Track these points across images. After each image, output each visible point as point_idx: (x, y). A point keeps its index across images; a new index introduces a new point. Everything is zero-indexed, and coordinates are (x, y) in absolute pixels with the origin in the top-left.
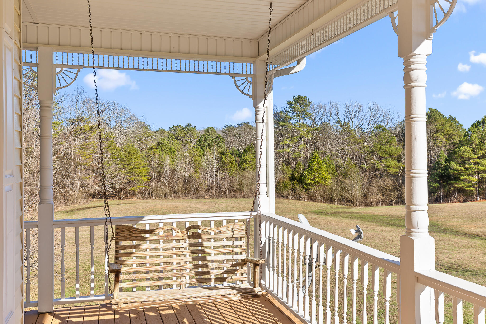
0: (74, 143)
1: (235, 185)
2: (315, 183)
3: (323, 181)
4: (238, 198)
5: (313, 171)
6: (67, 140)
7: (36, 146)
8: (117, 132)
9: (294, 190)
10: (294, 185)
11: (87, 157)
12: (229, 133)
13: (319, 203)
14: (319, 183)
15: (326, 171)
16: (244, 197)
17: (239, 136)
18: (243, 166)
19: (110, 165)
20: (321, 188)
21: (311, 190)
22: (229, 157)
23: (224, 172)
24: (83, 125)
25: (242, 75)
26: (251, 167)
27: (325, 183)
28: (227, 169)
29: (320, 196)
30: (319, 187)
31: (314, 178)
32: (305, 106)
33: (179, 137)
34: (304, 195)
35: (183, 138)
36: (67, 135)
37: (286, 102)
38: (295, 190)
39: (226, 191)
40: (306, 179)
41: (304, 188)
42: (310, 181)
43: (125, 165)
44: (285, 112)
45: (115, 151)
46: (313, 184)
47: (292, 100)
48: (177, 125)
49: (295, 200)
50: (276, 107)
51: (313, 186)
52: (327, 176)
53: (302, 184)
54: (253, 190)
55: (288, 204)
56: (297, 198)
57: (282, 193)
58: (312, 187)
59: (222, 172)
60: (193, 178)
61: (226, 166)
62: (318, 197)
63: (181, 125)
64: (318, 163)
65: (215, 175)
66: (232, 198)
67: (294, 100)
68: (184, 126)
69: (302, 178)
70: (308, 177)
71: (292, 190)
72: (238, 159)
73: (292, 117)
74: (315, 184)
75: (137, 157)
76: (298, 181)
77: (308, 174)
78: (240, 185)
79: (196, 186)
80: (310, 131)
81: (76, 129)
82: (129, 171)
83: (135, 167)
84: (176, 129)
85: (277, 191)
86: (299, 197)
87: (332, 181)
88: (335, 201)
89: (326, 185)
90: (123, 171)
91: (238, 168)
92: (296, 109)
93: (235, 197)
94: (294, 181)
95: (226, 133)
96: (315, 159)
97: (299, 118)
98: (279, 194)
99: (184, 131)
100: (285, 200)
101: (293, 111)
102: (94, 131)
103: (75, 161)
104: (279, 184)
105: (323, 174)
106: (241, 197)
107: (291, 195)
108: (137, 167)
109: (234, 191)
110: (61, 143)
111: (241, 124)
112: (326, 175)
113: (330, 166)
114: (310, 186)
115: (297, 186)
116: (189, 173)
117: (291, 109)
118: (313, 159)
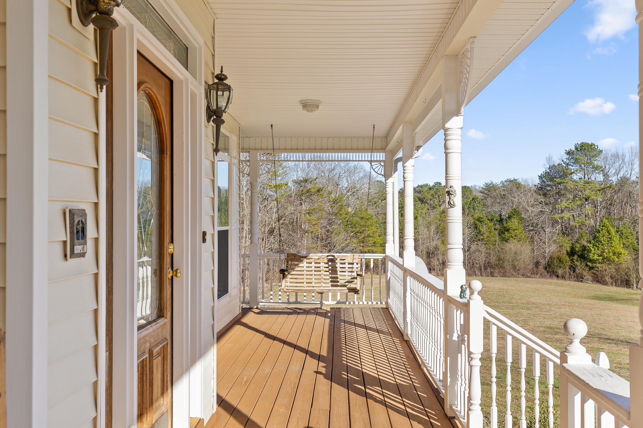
0: (299, 208)
1: (493, 259)
2: (603, 259)
3: (615, 257)
4: (496, 276)
5: (600, 244)
6: (291, 203)
7: (260, 210)
8: (350, 193)
9: (573, 268)
10: (574, 262)
11: (314, 223)
12: (489, 193)
13: (609, 287)
14: (609, 260)
15: (620, 243)
16: (504, 275)
17: (503, 197)
18: (505, 235)
19: (339, 233)
20: (612, 266)
21: (597, 269)
22: (486, 224)
23: (478, 243)
24: (309, 186)
25: (377, 161)
26: (515, 237)
27: (618, 260)
28: (483, 239)
29: (611, 277)
30: (609, 264)
31: (602, 252)
32: (593, 156)
33: (425, 199)
34: (587, 275)
35: (431, 200)
36: (293, 198)
37: (565, 152)
38: (575, 269)
39: (480, 267)
40: (590, 254)
41: (587, 265)
42: (596, 257)
43: (357, 233)
44: (564, 165)
45: (346, 216)
46: (600, 261)
47: (573, 149)
48: (422, 184)
49: (575, 281)
50: (551, 159)
51: (600, 263)
52: (622, 250)
53: (585, 260)
54: (518, 268)
55: (563, 286)
56: (577, 279)
57: (556, 272)
58: (599, 265)
59: (476, 243)
60: (439, 250)
61: (482, 235)
62: (608, 279)
63: (428, 184)
64: (608, 232)
65: (468, 247)
66: (488, 276)
67: (576, 149)
68: (432, 184)
69: (585, 252)
70: (593, 252)
71: (570, 268)
72: (498, 226)
73: (573, 171)
74: (604, 261)
75: (371, 224)
76: (579, 256)
77: (593, 248)
78: (499, 260)
79: (442, 260)
80: (599, 190)
81: (302, 191)
82: (362, 240)
83: (369, 236)
84: (421, 189)
85: (549, 269)
86: (580, 278)
87: (629, 258)
88: (633, 285)
89: (620, 263)
90: (355, 241)
91: (497, 238)
92: (579, 160)
93: (492, 275)
94: (574, 256)
95: (486, 194)
96: (604, 227)
97: (584, 172)
98: (552, 272)
99: (432, 192)
100: (561, 281)
101: (574, 163)
102: (321, 193)
103: (301, 227)
104: (552, 260)
105: (615, 248)
106: (501, 274)
107: (569, 275)
108: (371, 235)
109: (491, 267)
110: (286, 207)
111: (506, 181)
112: (620, 248)
113: (628, 237)
114: (596, 263)
115: (578, 264)
116: (434, 244)
117: (572, 161)
118: (602, 228)
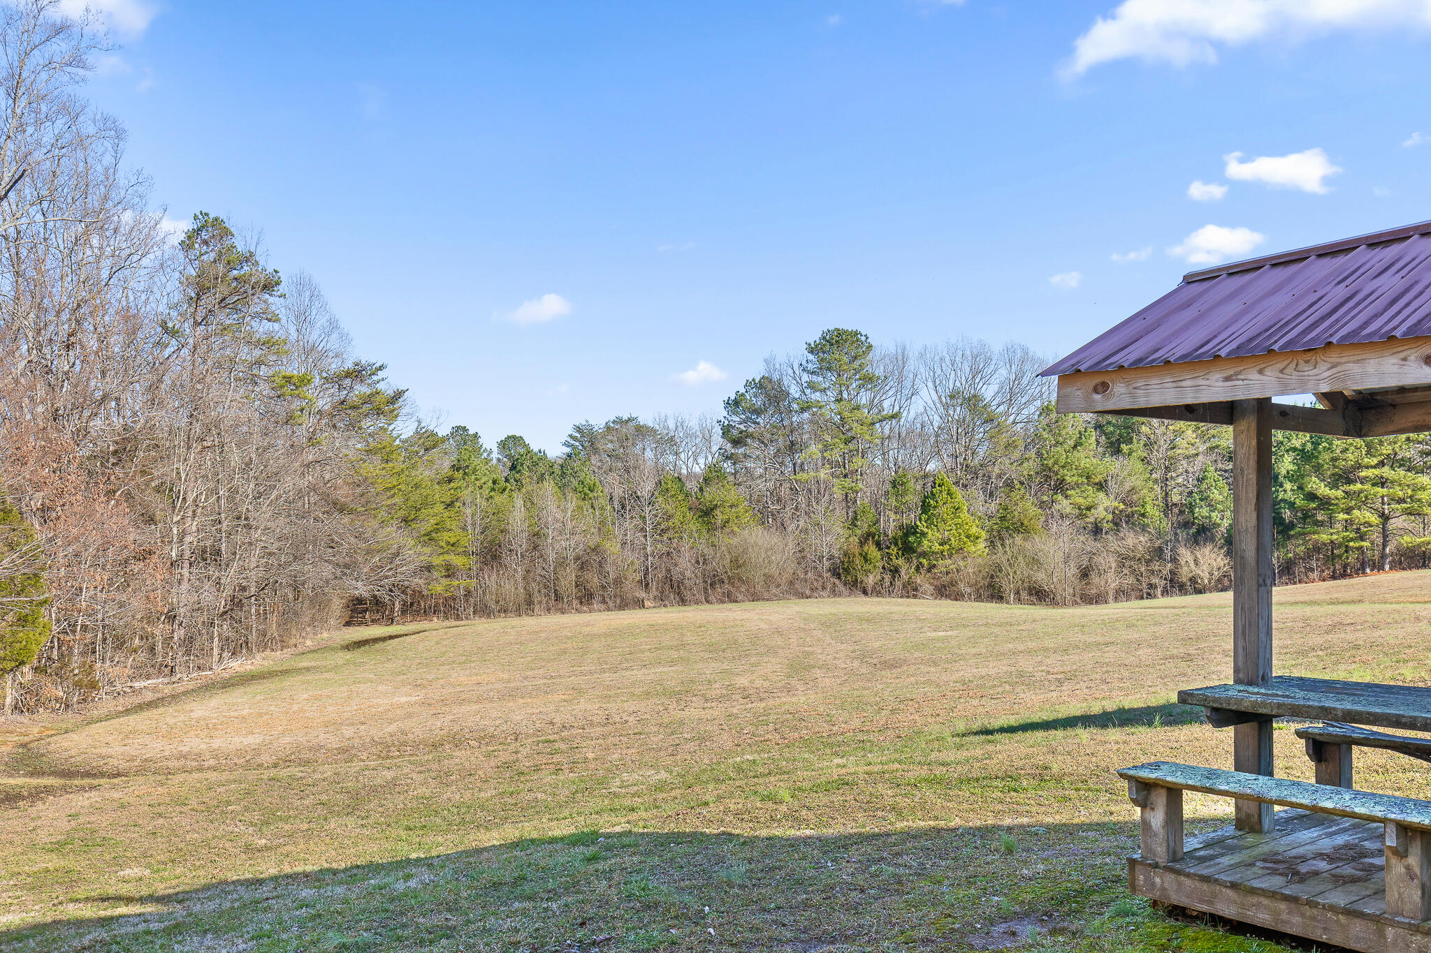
2: (949, 550)
4: (742, 601)
9: (892, 572)
10: (891, 559)
16: (757, 597)
29: (967, 583)
34: (924, 583)
37: (807, 347)
38: (897, 573)
40: (924, 542)
41: (920, 565)
42: (936, 546)
47: (822, 342)
53: (913, 555)
56: (907, 592)
57: (862, 583)
62: (963, 588)
67: (828, 341)
69: (912, 538)
70: (928, 537)
71: (887, 572)
72: (693, 501)
74: (952, 554)
76: (901, 548)
77: (927, 529)
80: (874, 424)
86: (911, 591)
88: (1008, 597)
92: (839, 363)
93: (730, 598)
94: (891, 548)
96: (943, 488)
101: (823, 370)
104: (849, 558)
106: (750, 597)
107: (890, 586)
114: (937, 559)
115: (901, 562)
117: (818, 365)
